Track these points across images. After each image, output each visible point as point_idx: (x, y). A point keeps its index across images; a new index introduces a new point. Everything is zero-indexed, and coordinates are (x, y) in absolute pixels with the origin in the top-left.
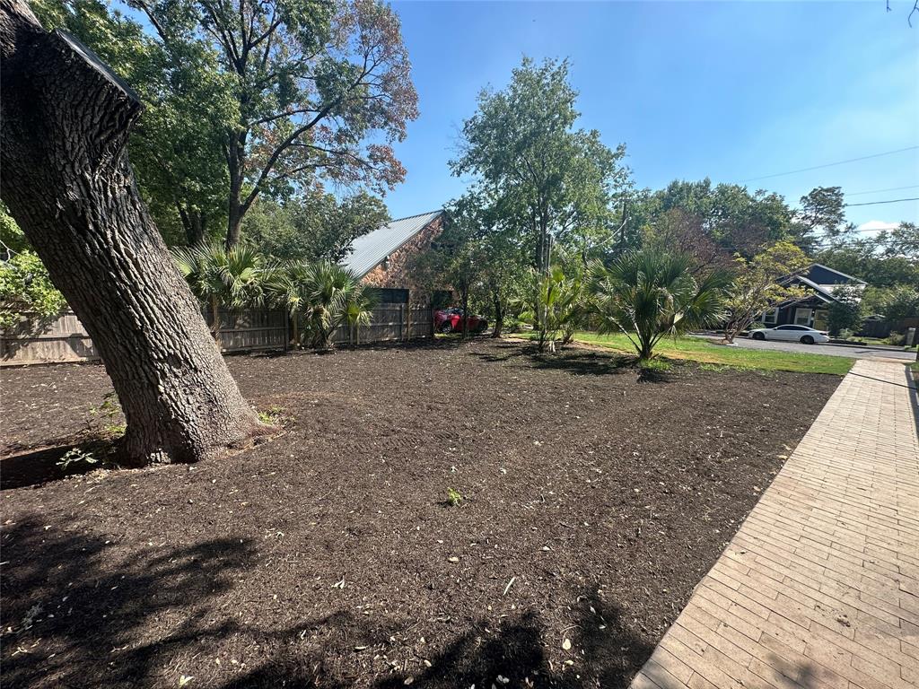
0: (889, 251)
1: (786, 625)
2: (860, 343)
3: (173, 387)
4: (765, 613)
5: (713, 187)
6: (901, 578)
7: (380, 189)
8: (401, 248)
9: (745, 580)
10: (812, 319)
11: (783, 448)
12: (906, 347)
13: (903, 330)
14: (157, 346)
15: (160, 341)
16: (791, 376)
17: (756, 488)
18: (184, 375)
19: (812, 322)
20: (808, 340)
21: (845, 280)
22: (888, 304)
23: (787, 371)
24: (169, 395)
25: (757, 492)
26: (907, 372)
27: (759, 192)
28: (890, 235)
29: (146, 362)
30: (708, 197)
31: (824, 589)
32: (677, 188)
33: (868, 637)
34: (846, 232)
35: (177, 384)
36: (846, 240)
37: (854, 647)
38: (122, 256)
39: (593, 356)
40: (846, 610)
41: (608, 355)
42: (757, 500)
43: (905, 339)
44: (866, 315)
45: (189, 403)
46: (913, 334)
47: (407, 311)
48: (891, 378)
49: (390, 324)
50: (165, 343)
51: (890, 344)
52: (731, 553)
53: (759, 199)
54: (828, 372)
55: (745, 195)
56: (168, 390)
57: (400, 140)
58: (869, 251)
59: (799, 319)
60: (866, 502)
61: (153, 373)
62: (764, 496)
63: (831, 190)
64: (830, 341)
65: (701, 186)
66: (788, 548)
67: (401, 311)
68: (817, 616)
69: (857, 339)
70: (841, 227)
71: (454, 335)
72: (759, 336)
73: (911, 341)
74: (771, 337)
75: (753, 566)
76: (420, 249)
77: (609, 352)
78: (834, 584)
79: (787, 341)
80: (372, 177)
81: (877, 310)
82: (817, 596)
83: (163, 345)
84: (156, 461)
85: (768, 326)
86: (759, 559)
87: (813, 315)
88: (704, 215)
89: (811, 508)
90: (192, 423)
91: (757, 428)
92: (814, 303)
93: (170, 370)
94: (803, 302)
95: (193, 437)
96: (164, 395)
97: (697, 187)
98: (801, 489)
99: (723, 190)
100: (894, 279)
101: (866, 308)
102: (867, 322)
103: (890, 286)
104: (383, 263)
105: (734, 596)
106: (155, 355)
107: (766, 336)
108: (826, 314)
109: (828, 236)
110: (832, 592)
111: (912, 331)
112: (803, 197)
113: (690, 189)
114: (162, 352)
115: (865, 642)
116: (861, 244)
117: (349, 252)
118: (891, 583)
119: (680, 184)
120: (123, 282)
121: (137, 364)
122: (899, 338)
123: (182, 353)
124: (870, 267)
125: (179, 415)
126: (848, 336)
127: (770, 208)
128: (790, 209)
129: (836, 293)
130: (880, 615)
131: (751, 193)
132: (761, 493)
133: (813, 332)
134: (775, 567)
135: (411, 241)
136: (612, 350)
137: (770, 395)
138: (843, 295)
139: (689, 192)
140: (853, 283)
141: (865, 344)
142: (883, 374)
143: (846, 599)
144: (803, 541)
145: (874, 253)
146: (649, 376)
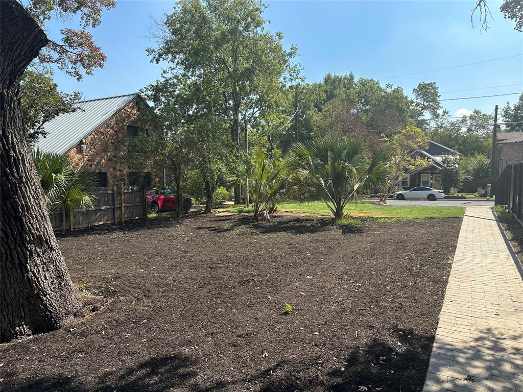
0: (469, 130)
1: (478, 319)
2: (462, 197)
3: (36, 265)
4: (470, 318)
5: (356, 80)
6: (513, 298)
7: (76, 73)
8: (97, 131)
9: (456, 310)
10: (432, 182)
11: (448, 258)
12: (487, 197)
13: (484, 187)
14: (30, 230)
15: (32, 224)
16: (434, 221)
17: (444, 277)
18: (43, 254)
19: (432, 183)
20: (432, 198)
21: (448, 152)
22: (474, 168)
23: (431, 218)
24: (33, 272)
25: (445, 279)
26: (493, 212)
27: (388, 86)
28: (468, 118)
29: (19, 245)
30: (354, 88)
31: (487, 307)
32: (330, 79)
33: (506, 317)
34: (443, 115)
35: (38, 262)
36: (444, 122)
37: (503, 320)
38: (17, 155)
39: (298, 220)
40: (497, 311)
41: (309, 218)
42: (447, 282)
43: (486, 192)
44: (462, 177)
45: (46, 279)
46: (490, 188)
47: (119, 194)
48: (485, 216)
49: (103, 208)
50: (35, 227)
51: (478, 197)
52: (446, 301)
53: (389, 90)
54: (453, 216)
55: (378, 87)
56: (32, 268)
57: (94, 26)
58: (458, 130)
59: (423, 182)
60: (492, 275)
61: (24, 254)
62: (449, 280)
63: (431, 84)
64: (445, 197)
65: (348, 79)
66: (468, 296)
67: (113, 194)
68: (488, 315)
69: (460, 195)
70: (440, 112)
71: (164, 215)
72: (401, 197)
73: (489, 194)
74: (409, 197)
75: (458, 305)
76: (116, 132)
77: (309, 216)
78: (490, 304)
79: (418, 199)
80: (67, 61)
81: (468, 172)
82: (486, 309)
83: (33, 227)
84: (21, 334)
85: (406, 189)
86: (458, 302)
87: (432, 179)
88: (352, 102)
89: (471, 281)
90: (48, 297)
91: (431, 251)
92: (431, 170)
93: (35, 250)
94: (426, 169)
95: (50, 308)
96: (30, 273)
97: (345, 79)
98: (464, 274)
99: (363, 83)
100: (474, 150)
101: (461, 172)
102: (463, 182)
103: (473, 155)
104: (79, 146)
105: (455, 315)
106: (28, 238)
107: (405, 196)
108: (439, 177)
109: (433, 119)
110: (490, 307)
111: (489, 186)
112: (414, 89)
113: (340, 80)
114: (33, 234)
115: (506, 318)
116: (453, 124)
117: (40, 136)
118: (509, 300)
119: (333, 76)
120: (14, 176)
121: (12, 246)
122: (483, 191)
123: (44, 234)
124: (460, 141)
125: (40, 290)
126: (455, 193)
127: (397, 98)
128: (409, 99)
129: (444, 161)
130: (508, 310)
131: (383, 85)
132: (447, 279)
133: (435, 191)
134: (466, 304)
135: (106, 124)
136: (311, 215)
137: (428, 233)
138: (448, 163)
139: (340, 83)
140: (453, 154)
141: (465, 198)
142: (481, 214)
143: (496, 308)
144: (473, 293)
145: (461, 131)
146: (348, 230)
